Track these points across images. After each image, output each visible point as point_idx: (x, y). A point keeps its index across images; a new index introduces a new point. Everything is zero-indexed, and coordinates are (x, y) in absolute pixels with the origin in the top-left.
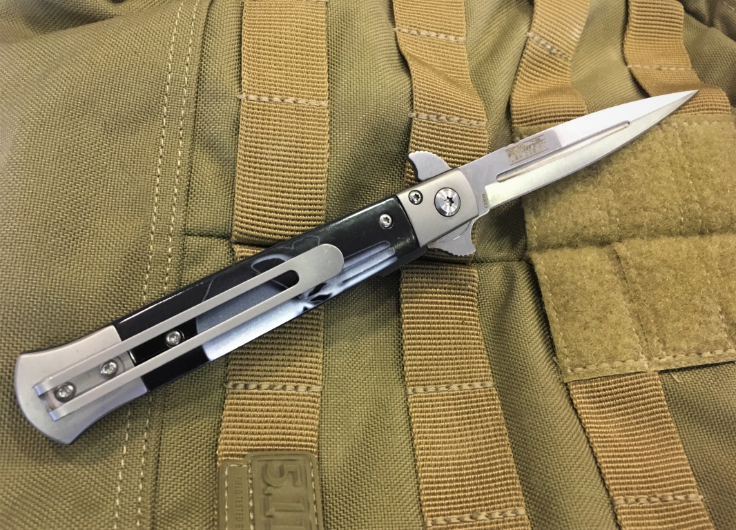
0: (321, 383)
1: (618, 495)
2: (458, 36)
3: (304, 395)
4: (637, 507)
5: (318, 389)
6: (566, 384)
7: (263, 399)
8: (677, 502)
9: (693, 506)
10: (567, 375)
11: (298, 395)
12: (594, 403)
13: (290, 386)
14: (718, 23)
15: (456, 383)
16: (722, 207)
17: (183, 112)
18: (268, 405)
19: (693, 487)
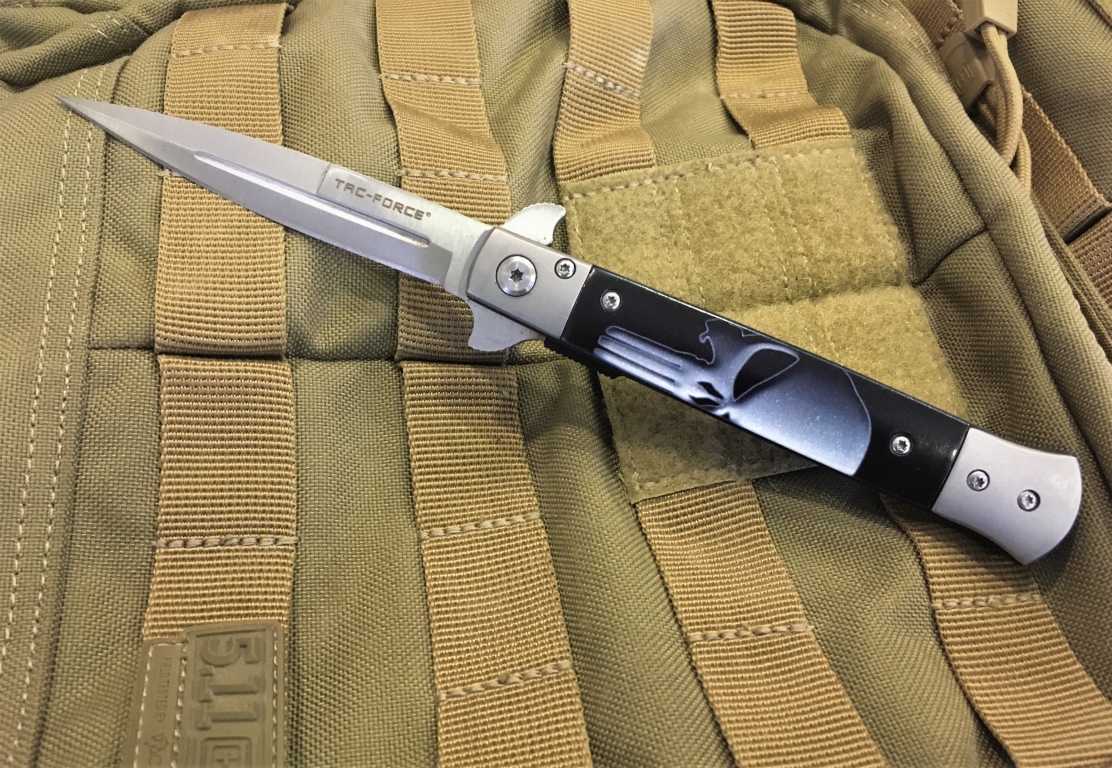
0: (294, 533)
1: (694, 631)
2: (469, 77)
3: (270, 550)
4: (720, 645)
5: (292, 540)
6: (634, 506)
7: (211, 559)
8: (777, 635)
9: (799, 638)
10: (635, 493)
11: (262, 550)
12: (670, 525)
13: (250, 539)
14: (843, 29)
15: (489, 518)
16: (836, 257)
17: (85, 199)
18: (217, 565)
19: (799, 616)
